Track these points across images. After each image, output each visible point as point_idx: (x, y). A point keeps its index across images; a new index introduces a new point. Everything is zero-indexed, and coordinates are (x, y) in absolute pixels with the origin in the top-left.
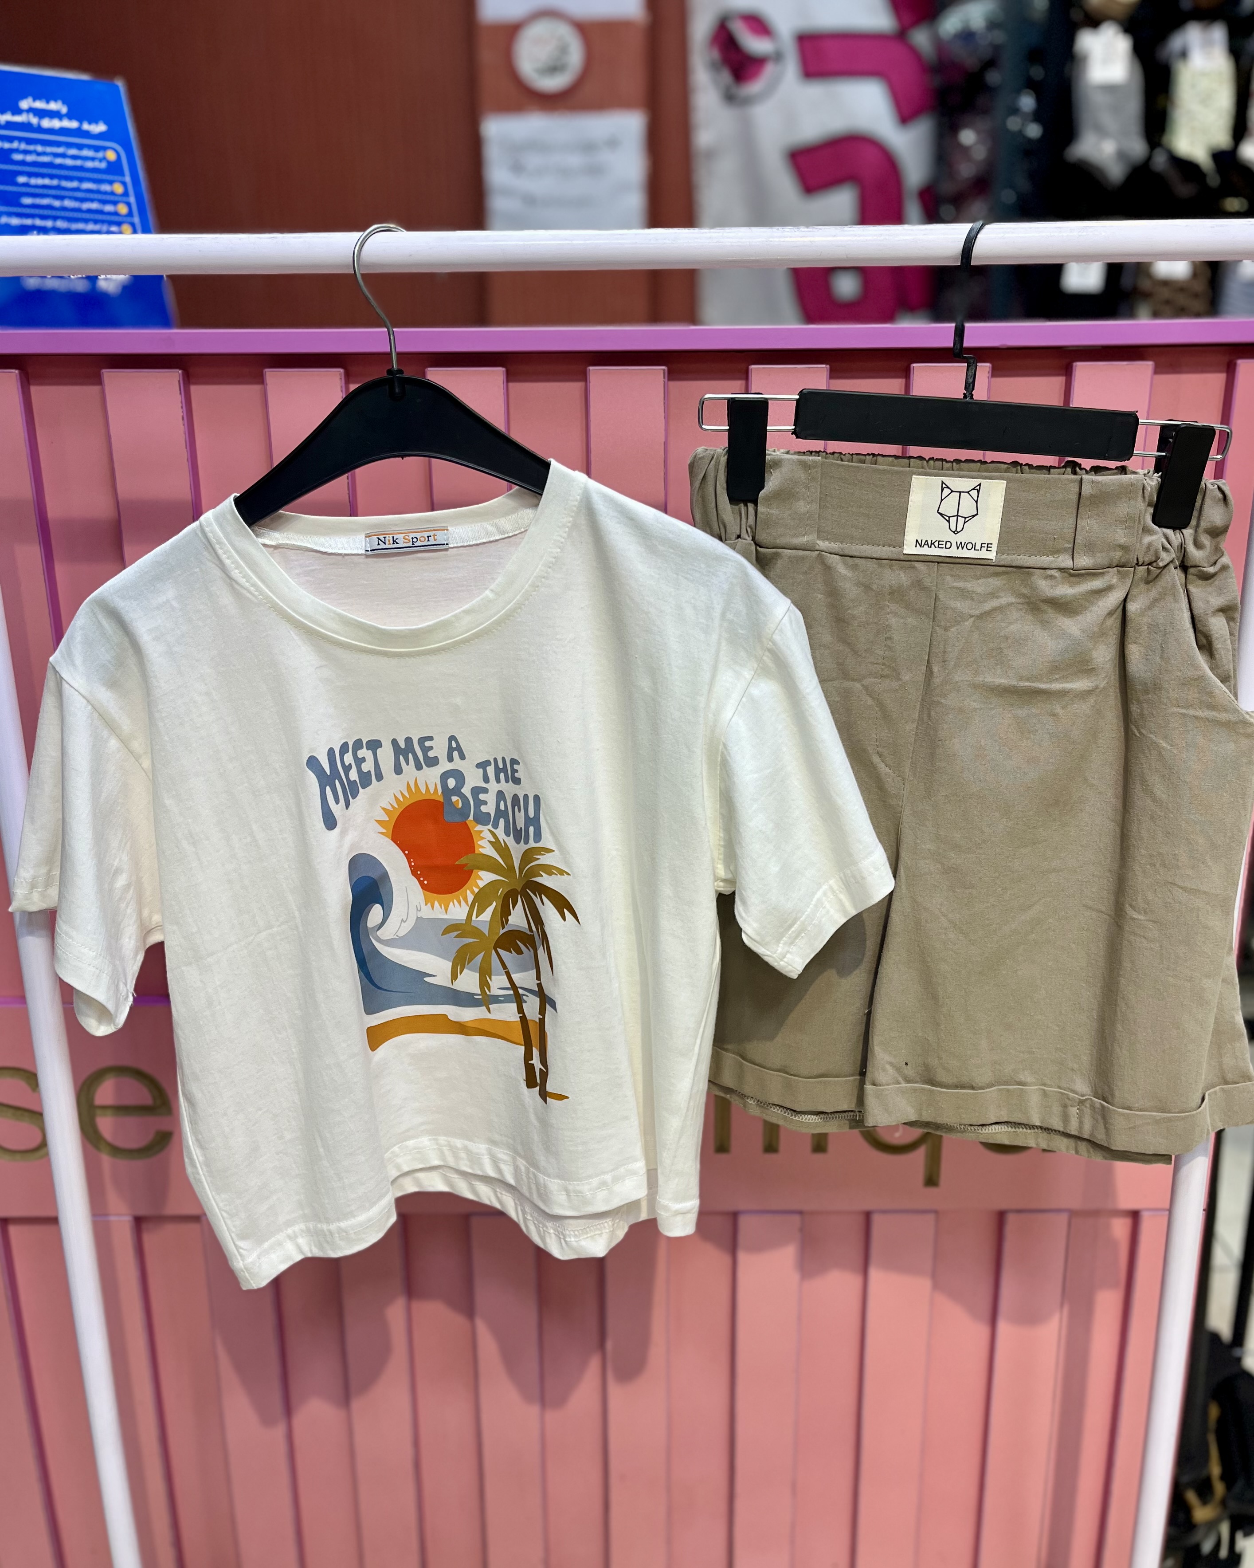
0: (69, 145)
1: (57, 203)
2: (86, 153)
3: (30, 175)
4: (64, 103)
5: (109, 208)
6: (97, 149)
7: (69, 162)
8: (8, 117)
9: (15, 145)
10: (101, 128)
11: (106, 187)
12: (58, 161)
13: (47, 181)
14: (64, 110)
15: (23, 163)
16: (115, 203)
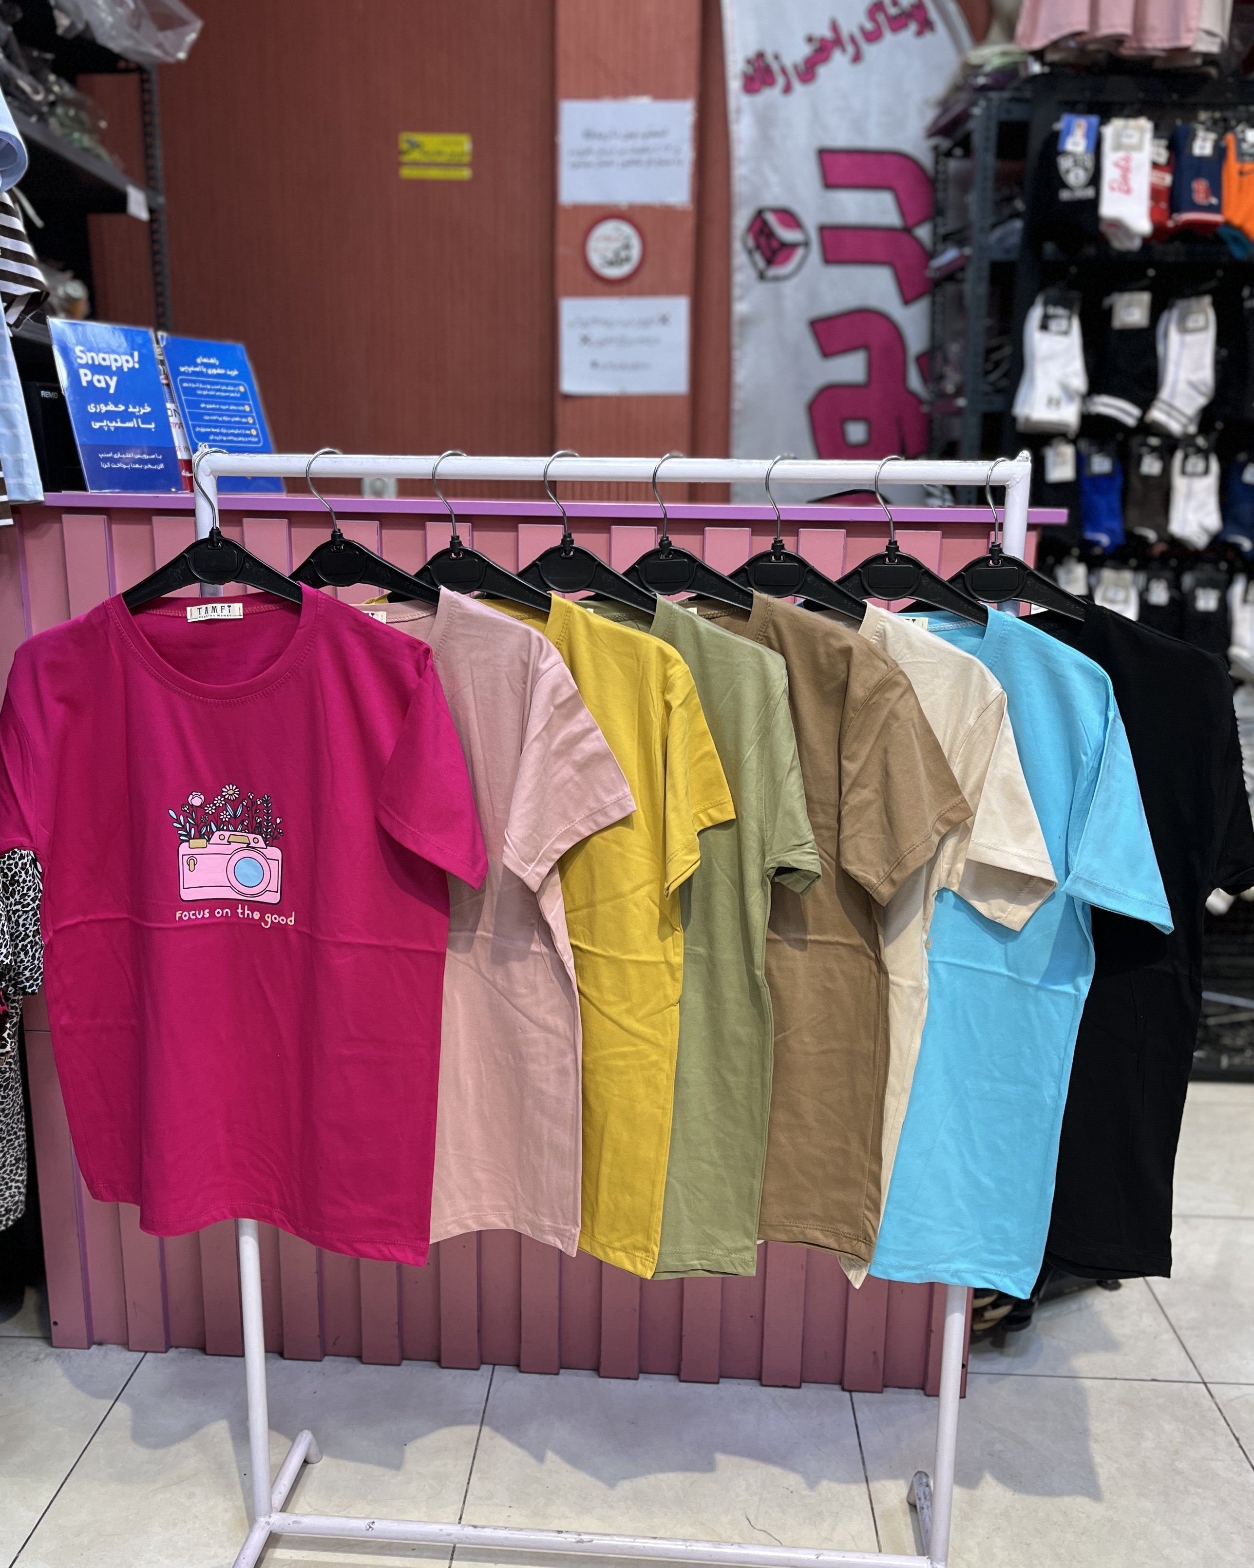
0: (222, 384)
1: (220, 419)
2: (230, 388)
3: (207, 403)
4: (218, 359)
5: (244, 420)
6: (235, 385)
7: (223, 394)
8: (191, 369)
9: (197, 385)
10: (235, 373)
11: (241, 408)
12: (218, 394)
13: (214, 406)
14: (217, 363)
15: (202, 396)
16: (246, 417)
